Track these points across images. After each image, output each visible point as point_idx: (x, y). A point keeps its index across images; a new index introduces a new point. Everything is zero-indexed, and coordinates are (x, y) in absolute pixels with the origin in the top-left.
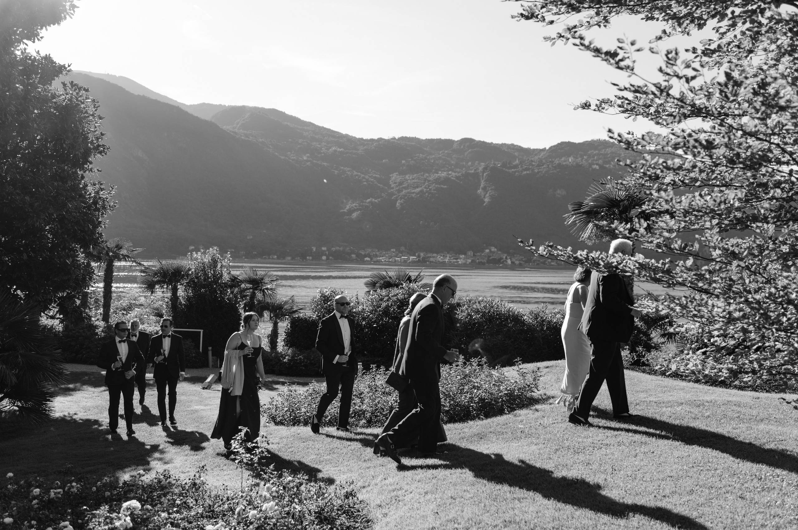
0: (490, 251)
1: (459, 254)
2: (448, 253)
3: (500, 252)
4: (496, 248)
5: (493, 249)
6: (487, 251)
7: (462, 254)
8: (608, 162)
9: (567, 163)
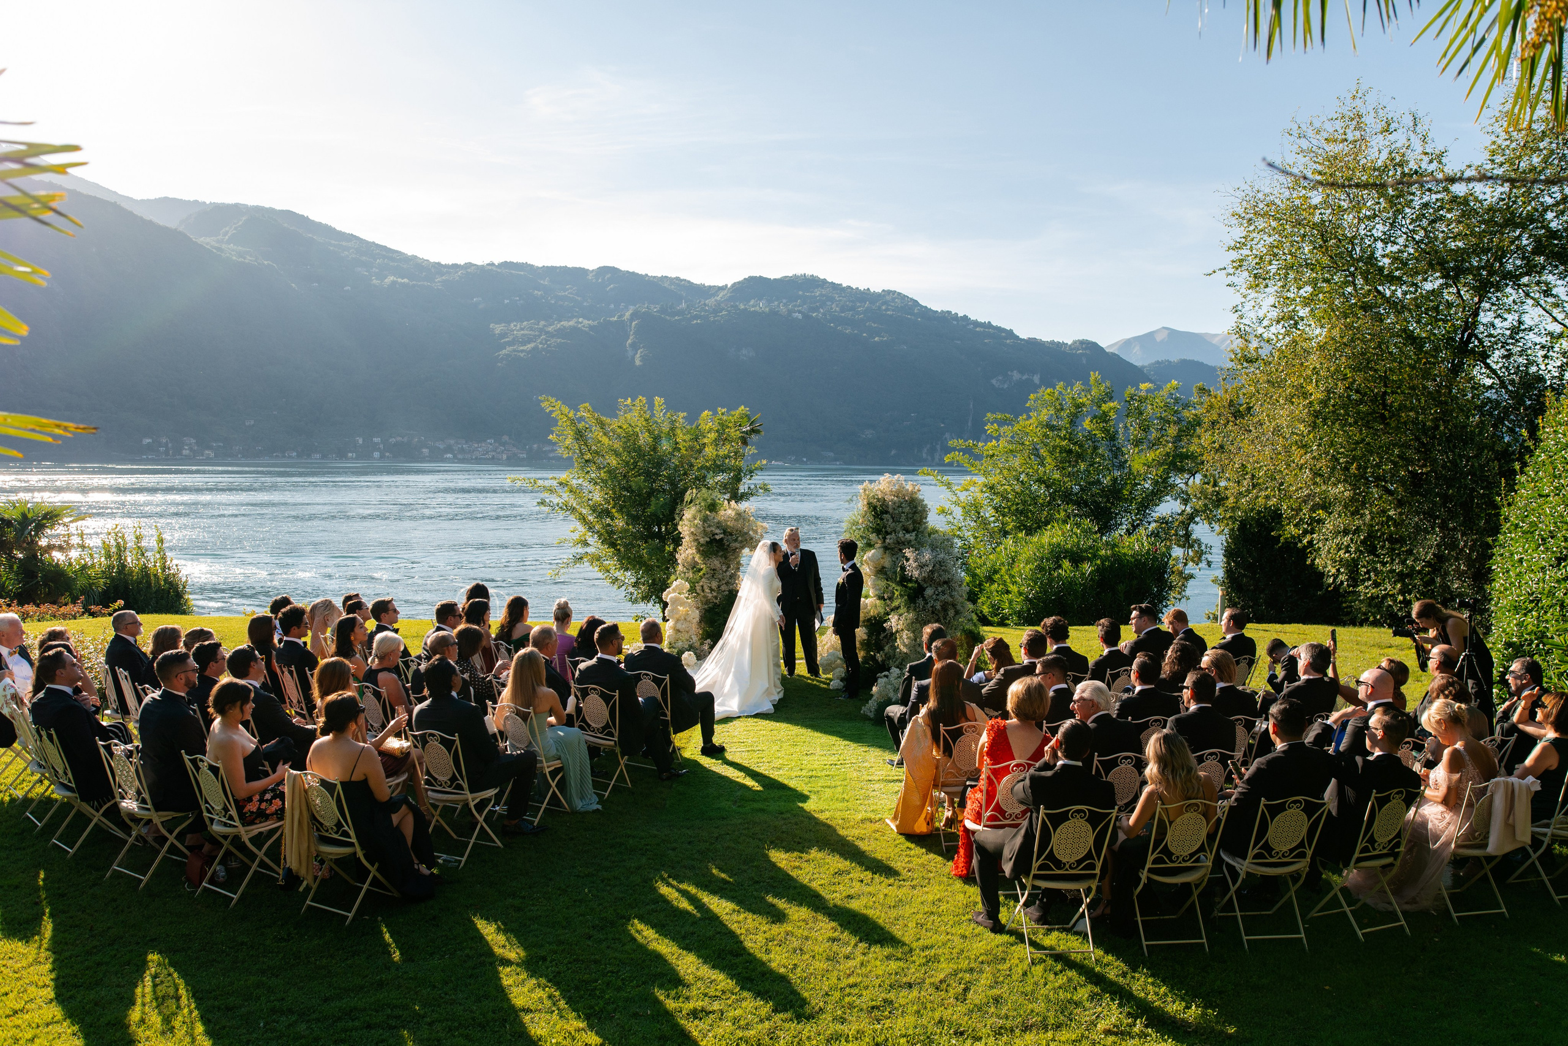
8: (816, 310)
9: (757, 308)
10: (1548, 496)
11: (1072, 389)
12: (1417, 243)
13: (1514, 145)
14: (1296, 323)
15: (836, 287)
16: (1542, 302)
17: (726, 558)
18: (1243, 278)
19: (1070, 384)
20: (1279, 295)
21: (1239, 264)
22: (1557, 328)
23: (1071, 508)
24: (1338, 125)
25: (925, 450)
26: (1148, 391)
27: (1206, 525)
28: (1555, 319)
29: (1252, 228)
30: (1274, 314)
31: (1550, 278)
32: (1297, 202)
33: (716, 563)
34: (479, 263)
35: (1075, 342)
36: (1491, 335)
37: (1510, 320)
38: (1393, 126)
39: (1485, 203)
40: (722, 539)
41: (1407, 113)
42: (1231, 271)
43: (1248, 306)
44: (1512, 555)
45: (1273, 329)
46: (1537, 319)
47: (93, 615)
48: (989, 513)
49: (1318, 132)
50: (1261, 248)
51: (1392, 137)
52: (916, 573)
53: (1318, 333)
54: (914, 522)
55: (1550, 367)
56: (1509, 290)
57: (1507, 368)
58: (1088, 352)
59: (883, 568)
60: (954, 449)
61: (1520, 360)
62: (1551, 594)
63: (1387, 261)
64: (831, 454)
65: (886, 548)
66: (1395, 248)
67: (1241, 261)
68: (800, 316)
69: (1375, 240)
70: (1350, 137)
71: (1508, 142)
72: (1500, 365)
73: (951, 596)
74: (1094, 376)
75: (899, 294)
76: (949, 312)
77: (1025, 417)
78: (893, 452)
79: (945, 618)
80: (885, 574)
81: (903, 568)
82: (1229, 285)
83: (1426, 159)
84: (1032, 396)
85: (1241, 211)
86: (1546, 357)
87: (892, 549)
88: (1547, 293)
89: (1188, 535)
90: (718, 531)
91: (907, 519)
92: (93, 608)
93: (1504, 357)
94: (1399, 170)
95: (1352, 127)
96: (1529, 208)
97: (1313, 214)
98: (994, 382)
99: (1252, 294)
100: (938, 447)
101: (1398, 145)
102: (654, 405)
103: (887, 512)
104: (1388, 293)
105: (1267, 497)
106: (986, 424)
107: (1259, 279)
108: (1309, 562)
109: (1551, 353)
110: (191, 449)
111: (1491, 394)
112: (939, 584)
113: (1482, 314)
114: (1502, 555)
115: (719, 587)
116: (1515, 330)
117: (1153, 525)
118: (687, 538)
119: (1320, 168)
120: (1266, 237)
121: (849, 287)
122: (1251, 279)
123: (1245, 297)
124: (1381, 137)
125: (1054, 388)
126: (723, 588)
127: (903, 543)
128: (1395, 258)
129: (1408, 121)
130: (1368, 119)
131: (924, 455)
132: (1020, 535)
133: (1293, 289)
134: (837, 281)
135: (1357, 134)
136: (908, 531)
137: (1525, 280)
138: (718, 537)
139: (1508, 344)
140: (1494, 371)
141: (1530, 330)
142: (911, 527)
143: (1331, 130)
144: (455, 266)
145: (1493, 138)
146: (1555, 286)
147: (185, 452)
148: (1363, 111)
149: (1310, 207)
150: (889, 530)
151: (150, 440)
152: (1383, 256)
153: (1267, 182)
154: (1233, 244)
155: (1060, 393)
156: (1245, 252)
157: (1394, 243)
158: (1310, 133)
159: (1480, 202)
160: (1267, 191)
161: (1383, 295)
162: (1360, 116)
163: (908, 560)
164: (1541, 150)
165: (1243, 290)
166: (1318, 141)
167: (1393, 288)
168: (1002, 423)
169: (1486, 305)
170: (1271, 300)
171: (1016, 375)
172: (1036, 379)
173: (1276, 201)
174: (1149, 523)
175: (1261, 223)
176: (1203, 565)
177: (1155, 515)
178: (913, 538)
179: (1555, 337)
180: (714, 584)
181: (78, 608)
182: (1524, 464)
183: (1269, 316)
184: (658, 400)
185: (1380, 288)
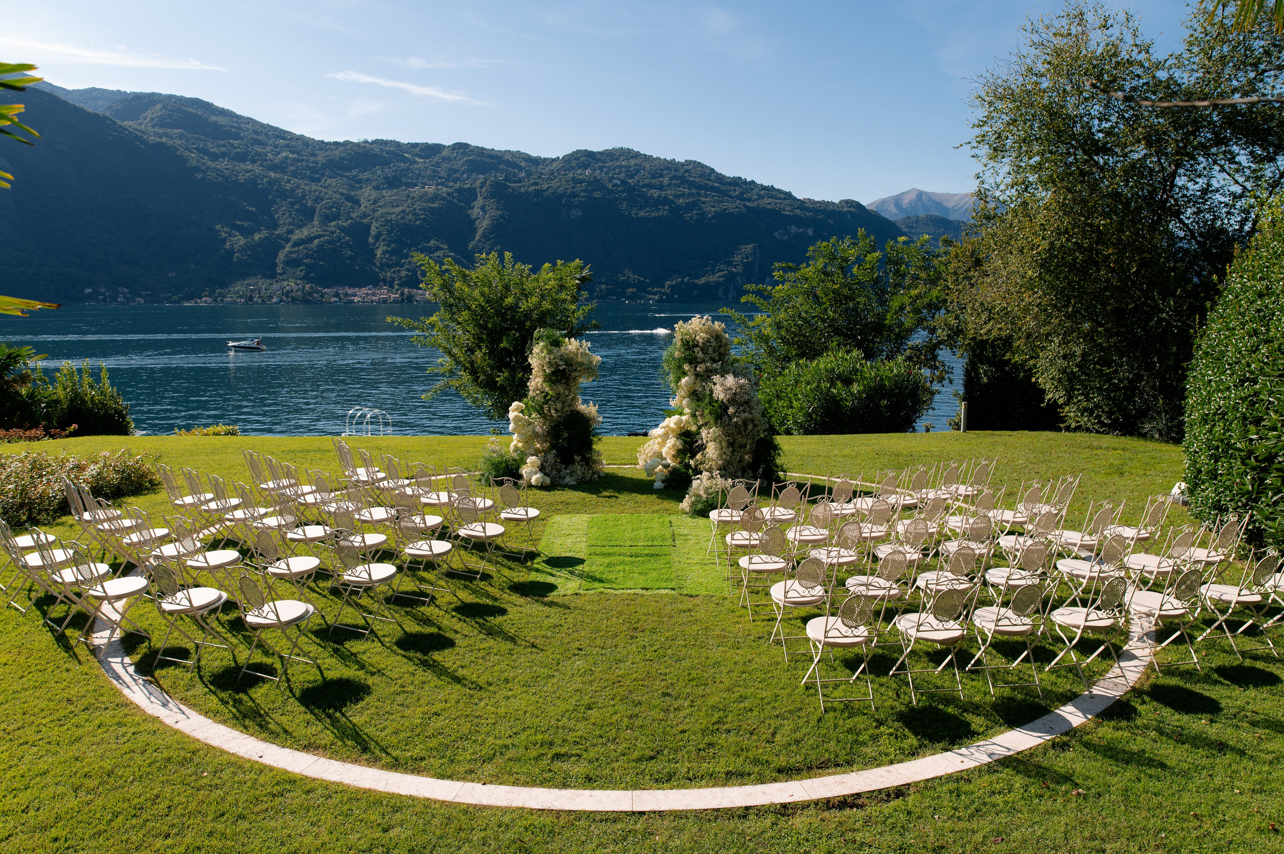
8: (632, 177)
9: (584, 176)
10: (1234, 329)
11: (843, 243)
12: (1127, 120)
13: (1208, 38)
14: (1027, 187)
15: (647, 158)
16: (1226, 167)
17: (568, 385)
18: (985, 150)
19: (841, 238)
20: (1012, 163)
21: (982, 140)
22: (1238, 189)
23: (841, 339)
24: (1064, 22)
25: (721, 291)
26: (904, 243)
27: (949, 351)
28: (1237, 182)
29: (992, 109)
30: (1009, 180)
31: (1235, 149)
32: (1029, 87)
33: (560, 388)
34: (355, 141)
35: (841, 202)
36: (1184, 196)
37: (1200, 184)
38: (1110, 22)
39: (1183, 87)
40: (564, 369)
41: (1121, 11)
42: (975, 144)
43: (988, 174)
44: (1203, 377)
45: (1008, 193)
46: (1222, 183)
47: (53, 437)
48: (777, 344)
49: (1048, 28)
50: (999, 126)
51: (1109, 32)
52: (721, 396)
53: (1045, 195)
54: (720, 354)
55: (1232, 222)
56: (1201, 159)
57: (1197, 223)
58: (852, 209)
59: (695, 391)
60: (748, 292)
61: (1207, 216)
62: (1235, 408)
63: (1101, 135)
65: (697, 375)
66: (1108, 125)
67: (984, 136)
68: (618, 182)
69: (1092, 118)
70: (1074, 32)
71: (1203, 35)
72: (1191, 220)
73: (751, 413)
74: (861, 231)
75: (699, 163)
76: (740, 178)
77: (805, 265)
79: (745, 431)
80: (697, 395)
81: (711, 391)
82: (973, 156)
83: (1136, 50)
84: (811, 248)
85: (983, 94)
86: (1228, 213)
87: (702, 376)
88: (1232, 161)
89: (934, 358)
90: (561, 363)
91: (714, 351)
92: (53, 431)
93: (1194, 213)
94: (1114, 60)
95: (1075, 24)
96: (1219, 90)
97: (1042, 98)
98: (776, 234)
99: (992, 163)
100: (731, 288)
101: (1113, 39)
102: (504, 258)
103: (697, 346)
104: (1101, 161)
105: (1000, 329)
106: (774, 271)
107: (998, 151)
108: (1033, 380)
109: (1233, 210)
110: (125, 297)
111: (1184, 245)
112: (741, 404)
113: (1177, 178)
114: (1194, 377)
115: (563, 407)
116: (1205, 191)
117: (908, 351)
118: (536, 369)
119: (1049, 59)
120: (1004, 116)
121: (658, 158)
122: (991, 151)
123: (985, 165)
124: (1099, 32)
125: (829, 242)
126: (566, 408)
127: (711, 371)
128: (1109, 133)
129: (1122, 17)
130: (1089, 17)
131: (720, 295)
132: (801, 362)
133: (1025, 159)
134: (648, 154)
135: (1080, 28)
136: (715, 361)
137: (1214, 150)
138: (561, 368)
139: (1198, 203)
140: (1186, 225)
141: (1217, 191)
142: (717, 358)
143: (1058, 26)
144: (336, 144)
145: (1191, 32)
146: (1238, 154)
147: (120, 300)
148: (1085, 10)
149: (1040, 90)
150: (699, 360)
151: (91, 290)
152: (1099, 131)
153: (1005, 71)
154: (977, 122)
155: (833, 245)
156: (986, 128)
157: (1108, 120)
158: (1042, 29)
159: (1179, 85)
160: (1005, 78)
161: (1097, 163)
162: (1082, 14)
163: (715, 384)
164: (1231, 42)
165: (985, 161)
166: (1047, 35)
167: (1106, 157)
168: (786, 270)
169: (1181, 171)
170: (1007, 168)
171: (794, 229)
172: (810, 232)
173: (1012, 86)
174: (905, 350)
175: (999, 105)
176: (946, 382)
177: (910, 343)
178: (719, 367)
179: (1236, 197)
180: (559, 406)
181: (39, 432)
182: (1215, 303)
183: (1005, 181)
184: (508, 255)
185: (1095, 158)
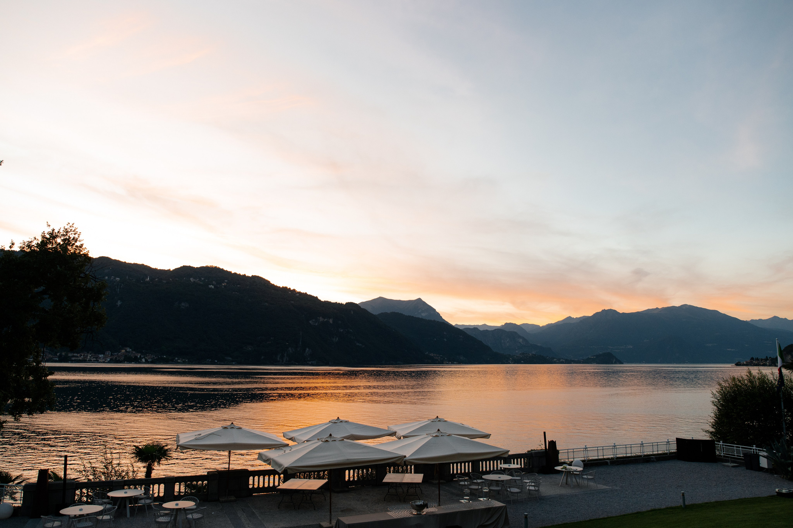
0: (126, 351)
1: (99, 354)
2: (88, 353)
3: (134, 352)
4: (130, 348)
5: (128, 349)
6: (123, 351)
7: (101, 354)
8: (220, 284)
9: (189, 282)
25: (279, 356)
58: (353, 308)
64: (230, 358)
68: (213, 287)
75: (260, 277)
76: (286, 288)
78: (262, 357)
98: (311, 322)
100: (285, 355)
121: (235, 273)
131: (278, 359)
134: (229, 270)
171: (321, 319)
172: (331, 321)
